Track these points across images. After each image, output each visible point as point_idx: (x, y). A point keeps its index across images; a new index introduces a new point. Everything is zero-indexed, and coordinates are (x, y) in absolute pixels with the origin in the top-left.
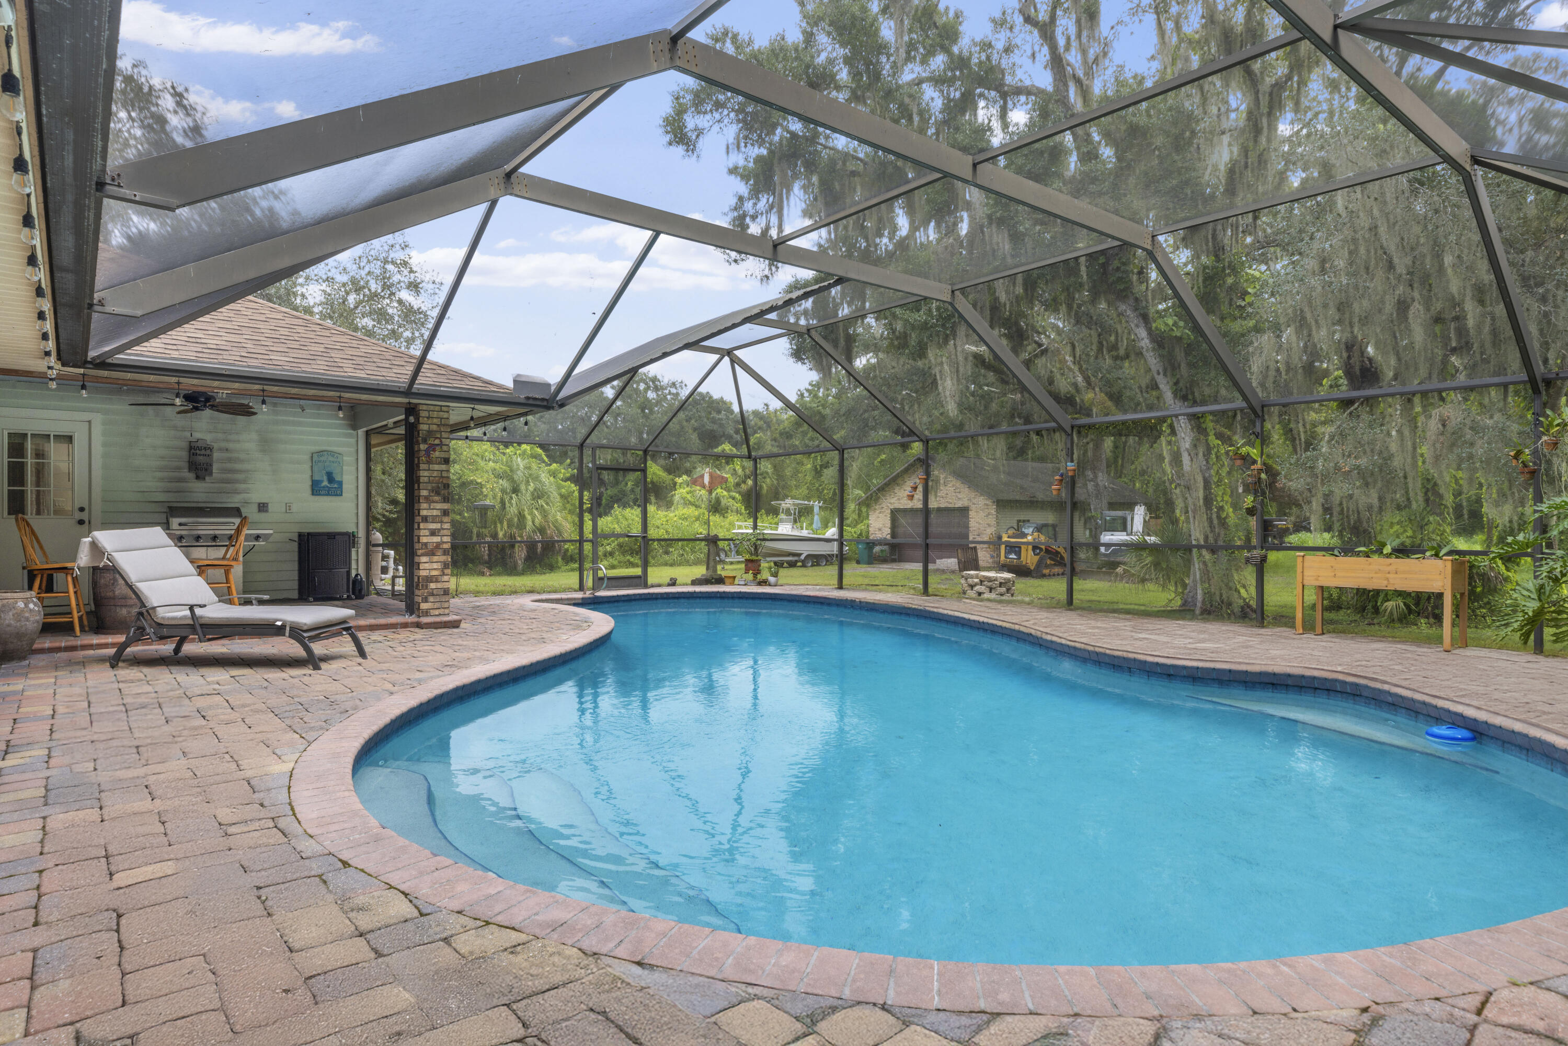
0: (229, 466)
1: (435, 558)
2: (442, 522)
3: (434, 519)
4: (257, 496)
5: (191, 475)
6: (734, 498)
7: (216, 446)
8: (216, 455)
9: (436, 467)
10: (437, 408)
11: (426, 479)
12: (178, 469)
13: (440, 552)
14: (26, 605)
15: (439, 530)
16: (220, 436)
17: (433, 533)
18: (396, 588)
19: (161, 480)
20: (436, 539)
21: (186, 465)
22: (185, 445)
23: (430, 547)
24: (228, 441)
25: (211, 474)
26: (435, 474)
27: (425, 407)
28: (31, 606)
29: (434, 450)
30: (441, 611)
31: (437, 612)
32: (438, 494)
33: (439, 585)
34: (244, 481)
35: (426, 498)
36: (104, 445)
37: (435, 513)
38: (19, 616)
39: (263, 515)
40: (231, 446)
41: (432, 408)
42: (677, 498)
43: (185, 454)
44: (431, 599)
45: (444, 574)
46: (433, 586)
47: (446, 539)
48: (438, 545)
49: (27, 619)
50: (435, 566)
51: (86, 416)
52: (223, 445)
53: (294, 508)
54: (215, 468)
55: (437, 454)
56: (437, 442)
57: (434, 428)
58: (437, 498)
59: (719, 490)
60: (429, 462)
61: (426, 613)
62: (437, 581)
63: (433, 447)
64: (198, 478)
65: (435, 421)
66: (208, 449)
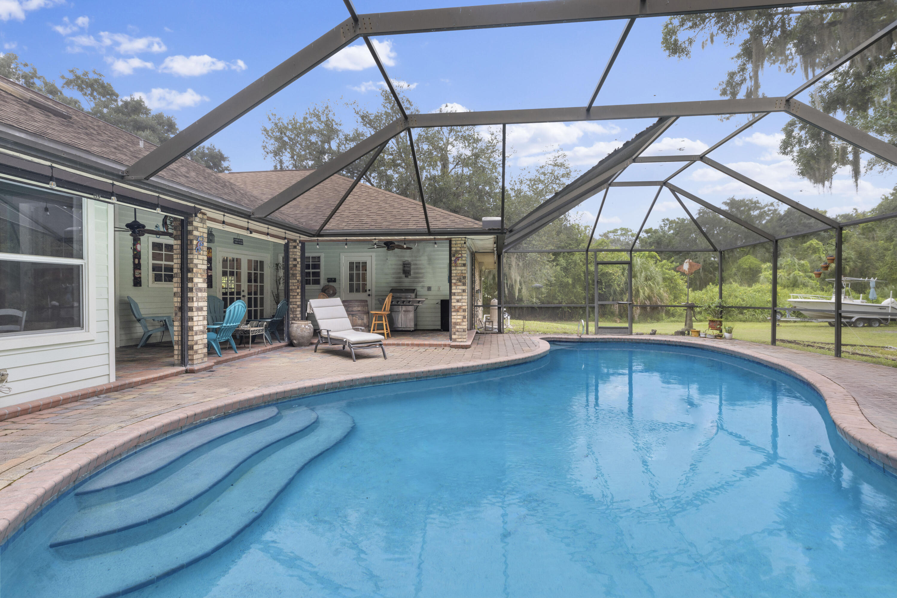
0: (417, 271)
1: (459, 313)
2: (462, 295)
3: (459, 294)
4: (427, 284)
5: (403, 276)
6: (810, 277)
7: (412, 263)
8: (412, 267)
9: (460, 268)
10: (460, 239)
11: (454, 275)
12: (399, 273)
13: (461, 311)
14: (305, 326)
15: (461, 299)
16: (414, 258)
17: (458, 301)
18: (494, 327)
19: (393, 278)
20: (460, 304)
21: (402, 271)
22: (401, 263)
23: (457, 308)
24: (416, 260)
25: (410, 275)
26: (459, 272)
27: (454, 239)
28: (307, 327)
29: (458, 260)
30: (462, 340)
31: (460, 340)
32: (460, 281)
33: (461, 327)
34: (422, 278)
35: (455, 284)
36: (376, 265)
37: (459, 291)
38: (302, 330)
39: (430, 292)
40: (418, 262)
41: (457, 239)
42: (762, 278)
43: (401, 267)
44: (457, 333)
45: (463, 322)
46: (458, 327)
47: (464, 304)
48: (460, 307)
49: (305, 332)
50: (459, 317)
51: (370, 254)
52: (415, 262)
53: (441, 289)
54: (412, 272)
55: (460, 262)
56: (460, 256)
57: (459, 249)
58: (460, 284)
59: (796, 272)
60: (456, 266)
61: (455, 340)
62: (460, 325)
63: (458, 259)
64: (406, 277)
65: (459, 245)
66: (409, 264)
